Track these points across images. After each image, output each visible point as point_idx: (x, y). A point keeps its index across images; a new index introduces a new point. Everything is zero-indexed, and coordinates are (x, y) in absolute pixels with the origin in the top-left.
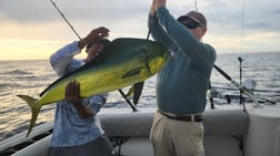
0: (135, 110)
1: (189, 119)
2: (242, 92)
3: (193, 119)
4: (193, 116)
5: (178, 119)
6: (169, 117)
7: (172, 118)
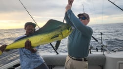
0: (57, 54)
1: (81, 60)
2: (102, 47)
3: (83, 60)
4: (83, 59)
5: (76, 60)
6: (73, 59)
7: (74, 59)
